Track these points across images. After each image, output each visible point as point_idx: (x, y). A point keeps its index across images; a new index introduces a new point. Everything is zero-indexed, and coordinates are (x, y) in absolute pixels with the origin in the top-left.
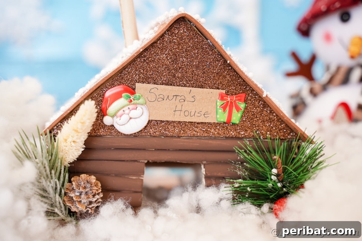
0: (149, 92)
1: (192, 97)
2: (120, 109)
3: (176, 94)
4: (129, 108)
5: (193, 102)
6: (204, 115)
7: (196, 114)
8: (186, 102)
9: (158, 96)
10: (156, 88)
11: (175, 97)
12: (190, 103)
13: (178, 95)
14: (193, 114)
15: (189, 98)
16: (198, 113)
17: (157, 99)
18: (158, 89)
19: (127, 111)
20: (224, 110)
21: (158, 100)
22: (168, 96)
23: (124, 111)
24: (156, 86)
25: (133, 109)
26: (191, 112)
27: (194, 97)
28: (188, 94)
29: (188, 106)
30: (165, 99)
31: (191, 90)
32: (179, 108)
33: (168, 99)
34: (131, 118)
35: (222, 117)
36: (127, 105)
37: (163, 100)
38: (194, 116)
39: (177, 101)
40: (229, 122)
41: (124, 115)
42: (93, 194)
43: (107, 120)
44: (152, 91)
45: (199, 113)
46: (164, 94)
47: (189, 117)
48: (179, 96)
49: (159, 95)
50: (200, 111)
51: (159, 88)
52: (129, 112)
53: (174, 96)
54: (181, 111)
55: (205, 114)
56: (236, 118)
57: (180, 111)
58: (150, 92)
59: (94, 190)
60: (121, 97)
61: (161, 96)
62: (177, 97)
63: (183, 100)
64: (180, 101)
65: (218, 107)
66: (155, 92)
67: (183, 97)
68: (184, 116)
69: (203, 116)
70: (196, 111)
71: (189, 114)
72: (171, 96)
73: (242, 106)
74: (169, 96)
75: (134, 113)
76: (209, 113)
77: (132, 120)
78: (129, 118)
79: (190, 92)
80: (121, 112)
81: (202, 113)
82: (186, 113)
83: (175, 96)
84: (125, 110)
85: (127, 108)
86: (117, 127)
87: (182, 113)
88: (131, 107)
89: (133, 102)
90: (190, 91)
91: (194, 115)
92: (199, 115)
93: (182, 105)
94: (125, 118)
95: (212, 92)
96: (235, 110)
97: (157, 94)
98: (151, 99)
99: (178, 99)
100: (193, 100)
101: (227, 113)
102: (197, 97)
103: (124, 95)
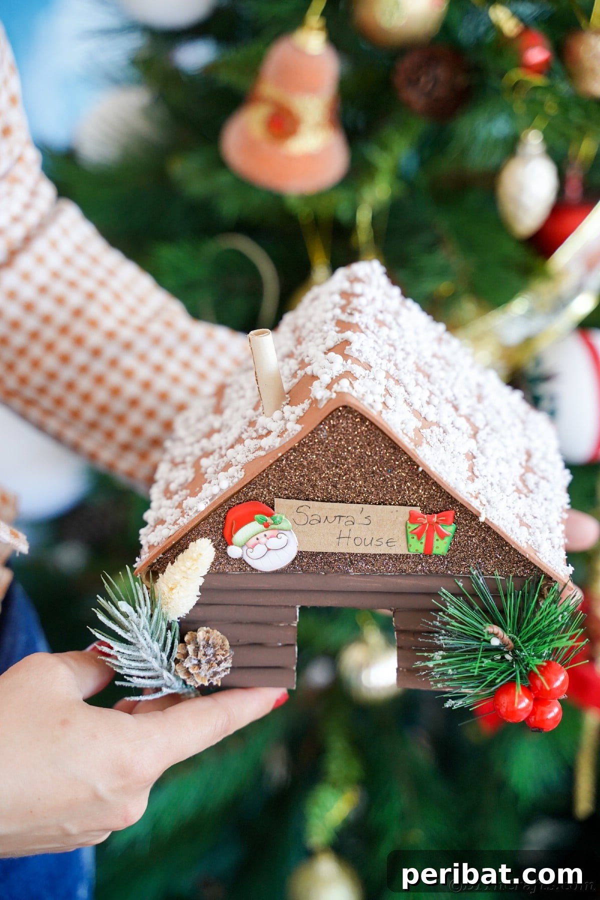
0: (295, 511)
1: (366, 518)
2: (251, 538)
3: (339, 515)
4: (265, 536)
5: (368, 524)
6: (387, 542)
7: (374, 542)
8: (356, 525)
9: (310, 518)
10: (307, 506)
11: (338, 518)
12: (362, 526)
13: (342, 515)
14: (368, 542)
15: (360, 519)
16: (377, 541)
17: (309, 521)
18: (310, 508)
19: (263, 540)
20: (419, 538)
21: (311, 523)
22: (327, 517)
23: (258, 539)
24: (306, 503)
25: (272, 536)
26: (365, 539)
27: (369, 518)
28: (359, 514)
29: (358, 531)
30: (322, 521)
31: (363, 509)
32: (345, 533)
33: (326, 520)
34: (269, 550)
35: (418, 547)
36: (263, 531)
37: (320, 522)
38: (370, 545)
39: (342, 523)
40: (428, 553)
41: (259, 545)
42: (217, 662)
43: (234, 552)
44: (301, 510)
45: (379, 540)
46: (319, 514)
47: (363, 546)
48: (344, 518)
49: (312, 516)
50: (379, 538)
51: (311, 506)
52: (266, 542)
53: (336, 517)
54: (349, 538)
55: (389, 541)
56: (441, 547)
57: (347, 539)
58: (297, 511)
59: (218, 655)
60: (253, 520)
61: (315, 517)
62: (341, 518)
63: (352, 523)
64: (347, 524)
65: (409, 534)
66: (305, 511)
67: (350, 519)
68: (354, 545)
69: (385, 545)
70: (373, 538)
71: (363, 543)
72: (332, 517)
73: (450, 529)
74: (328, 518)
75: (273, 543)
76: (394, 541)
77: (271, 552)
78: (267, 549)
79: (362, 511)
80: (254, 540)
81: (384, 541)
82: (358, 541)
83: (339, 516)
85: (262, 535)
86: (249, 561)
87: (351, 541)
88: (268, 533)
89: (270, 527)
91: (371, 543)
92: (379, 543)
94: (260, 550)
95: (397, 511)
96: (436, 537)
97: (309, 513)
98: (301, 521)
99: (343, 521)
100: (367, 522)
101: (423, 540)
102: (374, 518)
103: (257, 516)
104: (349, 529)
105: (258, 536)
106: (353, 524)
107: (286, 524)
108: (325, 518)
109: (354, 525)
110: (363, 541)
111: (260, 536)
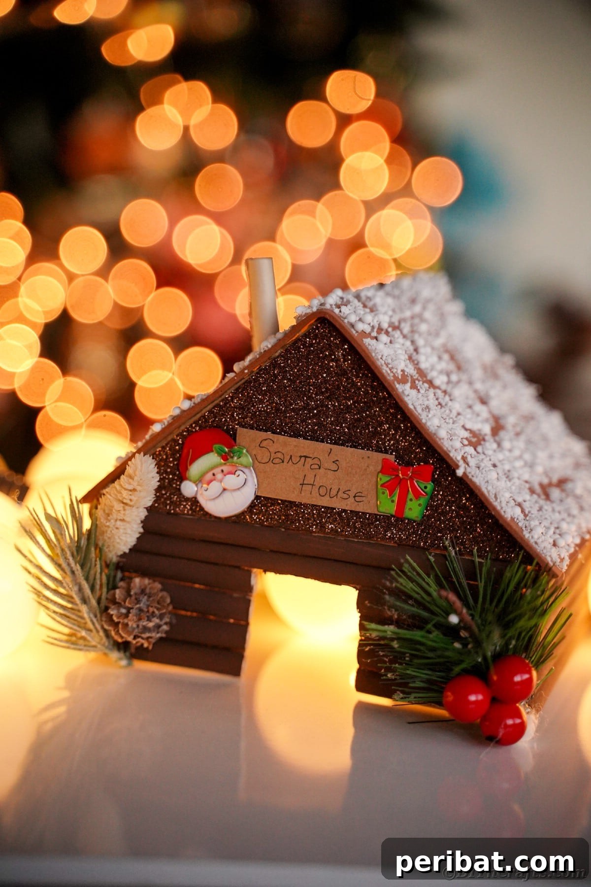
0: (258, 445)
1: (333, 462)
2: (207, 472)
3: (305, 455)
4: (223, 471)
5: (335, 471)
6: (355, 497)
7: (341, 494)
8: (322, 470)
9: (273, 455)
10: (271, 440)
11: (303, 459)
12: (329, 472)
13: (308, 456)
14: (334, 492)
15: (328, 464)
16: (344, 493)
17: (271, 459)
18: (273, 442)
19: (219, 476)
20: (391, 493)
21: (274, 462)
22: (291, 456)
23: (214, 475)
24: (271, 435)
25: (230, 473)
26: (331, 488)
27: (337, 462)
28: (327, 455)
29: (325, 478)
30: (286, 461)
31: (331, 449)
32: (310, 479)
33: (290, 461)
34: (224, 490)
35: (387, 505)
36: (221, 465)
37: (283, 462)
38: (336, 497)
39: (307, 466)
40: (400, 516)
41: (214, 483)
43: (188, 489)
44: (264, 444)
45: (347, 493)
46: (283, 452)
47: (327, 498)
48: (309, 459)
49: (275, 453)
50: (347, 489)
51: (275, 441)
52: (223, 479)
53: (301, 457)
54: (313, 485)
55: (357, 495)
56: (414, 510)
57: (310, 486)
58: (260, 445)
61: (279, 455)
62: (307, 459)
63: (317, 467)
64: (312, 467)
65: (379, 486)
66: (269, 446)
67: (316, 461)
68: (318, 494)
69: (352, 500)
70: (339, 489)
71: (328, 493)
72: (296, 456)
74: (293, 458)
75: (231, 481)
76: (363, 495)
77: (227, 494)
78: (222, 489)
79: (330, 453)
80: (209, 476)
81: (352, 494)
82: (323, 491)
84: (215, 473)
85: (219, 469)
86: (202, 501)
87: (315, 490)
88: (226, 468)
89: (228, 461)
90: (329, 451)
91: (337, 495)
92: (345, 496)
93: (315, 475)
94: (215, 487)
95: (369, 457)
96: (411, 495)
97: (272, 450)
98: (262, 459)
99: (308, 463)
100: (334, 467)
101: (396, 498)
102: (343, 464)
103: (216, 446)
104: (314, 474)
105: (215, 471)
106: (320, 468)
107: (247, 459)
108: (289, 457)
109: (320, 470)
110: (328, 491)
111: (217, 471)
